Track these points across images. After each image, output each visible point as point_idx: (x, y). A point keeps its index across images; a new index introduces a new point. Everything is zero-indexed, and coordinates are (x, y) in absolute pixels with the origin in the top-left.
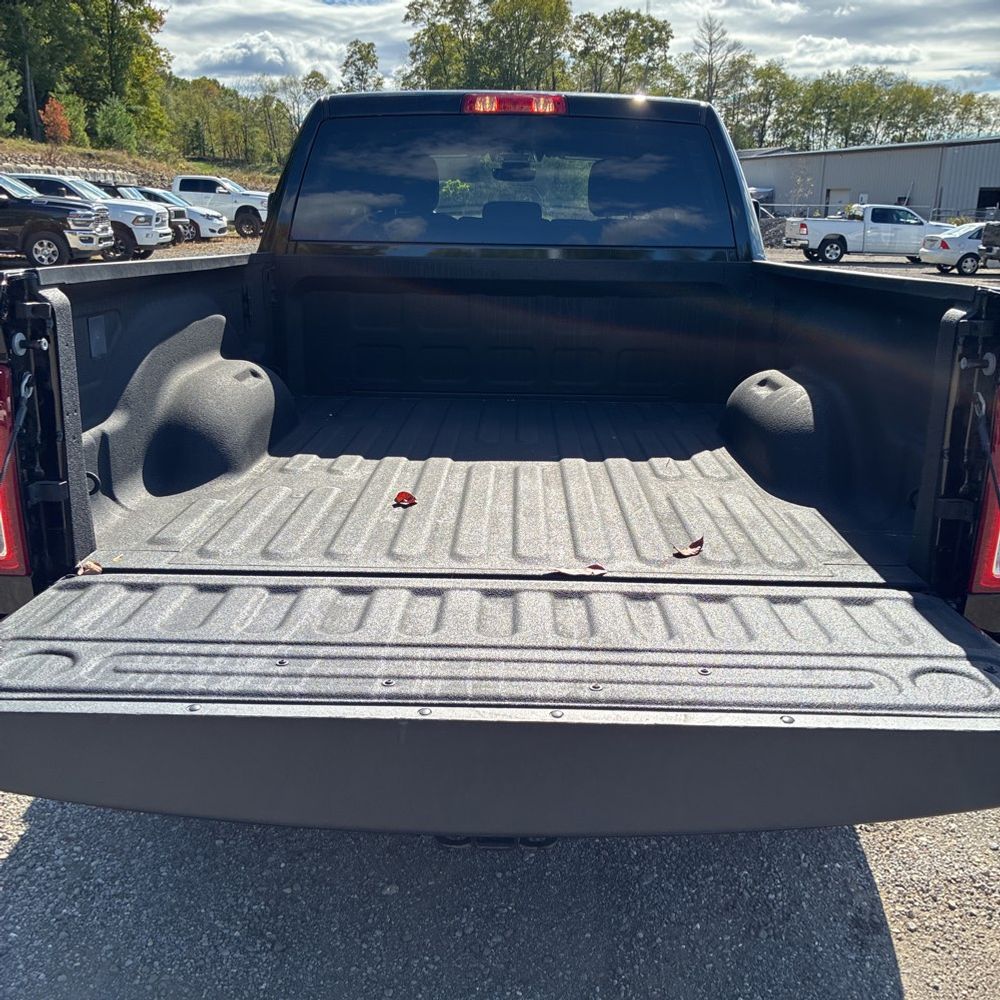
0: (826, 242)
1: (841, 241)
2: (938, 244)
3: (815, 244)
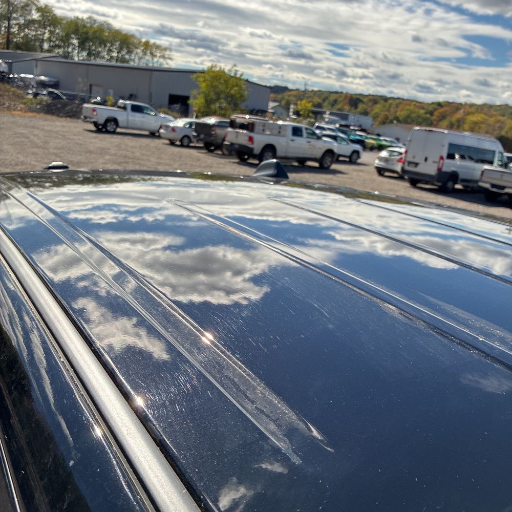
0: (108, 120)
1: (115, 121)
2: (170, 129)
3: (101, 121)
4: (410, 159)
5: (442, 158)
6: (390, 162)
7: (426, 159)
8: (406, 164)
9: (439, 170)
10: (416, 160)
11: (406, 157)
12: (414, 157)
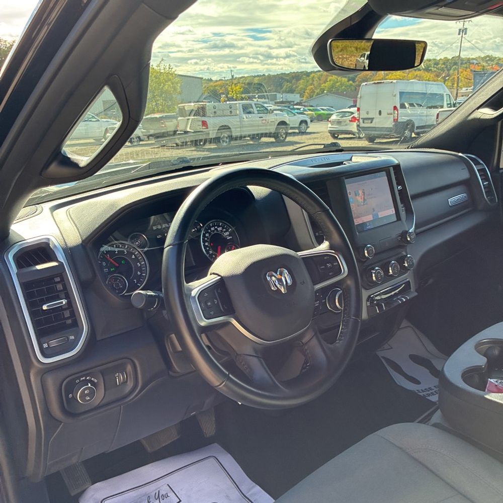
4: (363, 115)
5: (395, 108)
6: (343, 124)
7: (380, 113)
8: (361, 121)
9: (395, 120)
10: (370, 116)
11: (359, 114)
12: (368, 113)
